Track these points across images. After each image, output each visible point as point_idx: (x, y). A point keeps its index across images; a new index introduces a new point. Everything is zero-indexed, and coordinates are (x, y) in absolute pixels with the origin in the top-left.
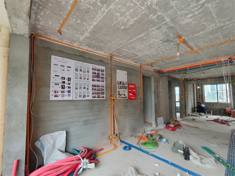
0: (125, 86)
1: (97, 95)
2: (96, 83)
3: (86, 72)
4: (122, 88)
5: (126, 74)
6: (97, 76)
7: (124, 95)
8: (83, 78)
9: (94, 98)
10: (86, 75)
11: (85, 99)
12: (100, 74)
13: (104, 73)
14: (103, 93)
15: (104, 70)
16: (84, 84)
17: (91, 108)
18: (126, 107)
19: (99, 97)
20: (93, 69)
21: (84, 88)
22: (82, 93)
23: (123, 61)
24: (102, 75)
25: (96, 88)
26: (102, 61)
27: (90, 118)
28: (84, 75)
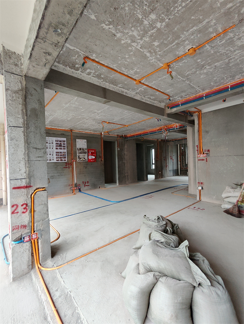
0: (85, 151)
1: (60, 159)
2: (59, 151)
3: (51, 143)
4: (82, 153)
5: (85, 142)
6: (59, 145)
7: (84, 158)
8: (49, 148)
9: (58, 161)
10: (51, 145)
11: (50, 162)
12: (62, 144)
13: (66, 143)
14: (65, 158)
15: (65, 141)
16: (50, 152)
17: (56, 168)
18: (86, 168)
19: (61, 160)
20: (56, 141)
21: (50, 154)
22: (49, 158)
23: (82, 132)
24: (64, 144)
25: (59, 154)
26: (63, 134)
27: (55, 175)
28: (49, 145)
